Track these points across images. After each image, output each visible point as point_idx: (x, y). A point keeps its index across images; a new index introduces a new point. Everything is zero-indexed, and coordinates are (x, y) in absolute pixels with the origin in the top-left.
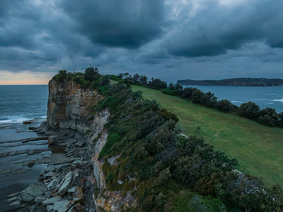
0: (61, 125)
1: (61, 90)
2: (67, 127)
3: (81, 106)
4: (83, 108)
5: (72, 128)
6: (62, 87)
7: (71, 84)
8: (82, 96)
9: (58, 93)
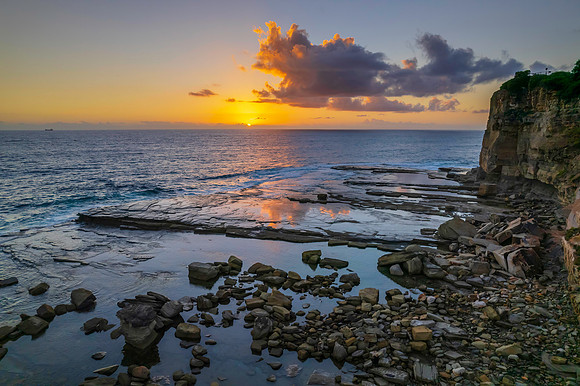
0: (506, 170)
1: (514, 106)
2: (517, 175)
3: (554, 132)
4: (557, 135)
5: (527, 176)
6: (518, 100)
7: (537, 93)
8: (558, 114)
9: (509, 112)
